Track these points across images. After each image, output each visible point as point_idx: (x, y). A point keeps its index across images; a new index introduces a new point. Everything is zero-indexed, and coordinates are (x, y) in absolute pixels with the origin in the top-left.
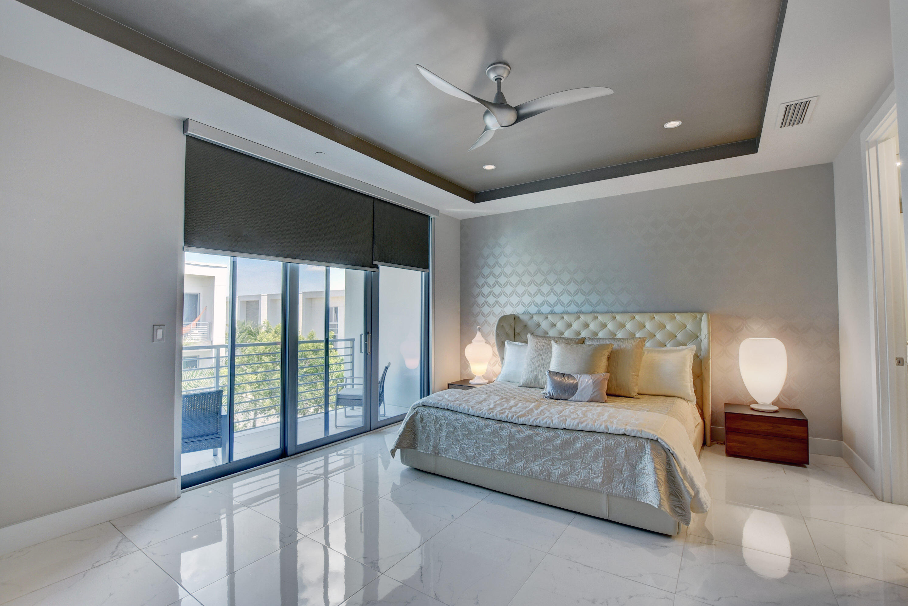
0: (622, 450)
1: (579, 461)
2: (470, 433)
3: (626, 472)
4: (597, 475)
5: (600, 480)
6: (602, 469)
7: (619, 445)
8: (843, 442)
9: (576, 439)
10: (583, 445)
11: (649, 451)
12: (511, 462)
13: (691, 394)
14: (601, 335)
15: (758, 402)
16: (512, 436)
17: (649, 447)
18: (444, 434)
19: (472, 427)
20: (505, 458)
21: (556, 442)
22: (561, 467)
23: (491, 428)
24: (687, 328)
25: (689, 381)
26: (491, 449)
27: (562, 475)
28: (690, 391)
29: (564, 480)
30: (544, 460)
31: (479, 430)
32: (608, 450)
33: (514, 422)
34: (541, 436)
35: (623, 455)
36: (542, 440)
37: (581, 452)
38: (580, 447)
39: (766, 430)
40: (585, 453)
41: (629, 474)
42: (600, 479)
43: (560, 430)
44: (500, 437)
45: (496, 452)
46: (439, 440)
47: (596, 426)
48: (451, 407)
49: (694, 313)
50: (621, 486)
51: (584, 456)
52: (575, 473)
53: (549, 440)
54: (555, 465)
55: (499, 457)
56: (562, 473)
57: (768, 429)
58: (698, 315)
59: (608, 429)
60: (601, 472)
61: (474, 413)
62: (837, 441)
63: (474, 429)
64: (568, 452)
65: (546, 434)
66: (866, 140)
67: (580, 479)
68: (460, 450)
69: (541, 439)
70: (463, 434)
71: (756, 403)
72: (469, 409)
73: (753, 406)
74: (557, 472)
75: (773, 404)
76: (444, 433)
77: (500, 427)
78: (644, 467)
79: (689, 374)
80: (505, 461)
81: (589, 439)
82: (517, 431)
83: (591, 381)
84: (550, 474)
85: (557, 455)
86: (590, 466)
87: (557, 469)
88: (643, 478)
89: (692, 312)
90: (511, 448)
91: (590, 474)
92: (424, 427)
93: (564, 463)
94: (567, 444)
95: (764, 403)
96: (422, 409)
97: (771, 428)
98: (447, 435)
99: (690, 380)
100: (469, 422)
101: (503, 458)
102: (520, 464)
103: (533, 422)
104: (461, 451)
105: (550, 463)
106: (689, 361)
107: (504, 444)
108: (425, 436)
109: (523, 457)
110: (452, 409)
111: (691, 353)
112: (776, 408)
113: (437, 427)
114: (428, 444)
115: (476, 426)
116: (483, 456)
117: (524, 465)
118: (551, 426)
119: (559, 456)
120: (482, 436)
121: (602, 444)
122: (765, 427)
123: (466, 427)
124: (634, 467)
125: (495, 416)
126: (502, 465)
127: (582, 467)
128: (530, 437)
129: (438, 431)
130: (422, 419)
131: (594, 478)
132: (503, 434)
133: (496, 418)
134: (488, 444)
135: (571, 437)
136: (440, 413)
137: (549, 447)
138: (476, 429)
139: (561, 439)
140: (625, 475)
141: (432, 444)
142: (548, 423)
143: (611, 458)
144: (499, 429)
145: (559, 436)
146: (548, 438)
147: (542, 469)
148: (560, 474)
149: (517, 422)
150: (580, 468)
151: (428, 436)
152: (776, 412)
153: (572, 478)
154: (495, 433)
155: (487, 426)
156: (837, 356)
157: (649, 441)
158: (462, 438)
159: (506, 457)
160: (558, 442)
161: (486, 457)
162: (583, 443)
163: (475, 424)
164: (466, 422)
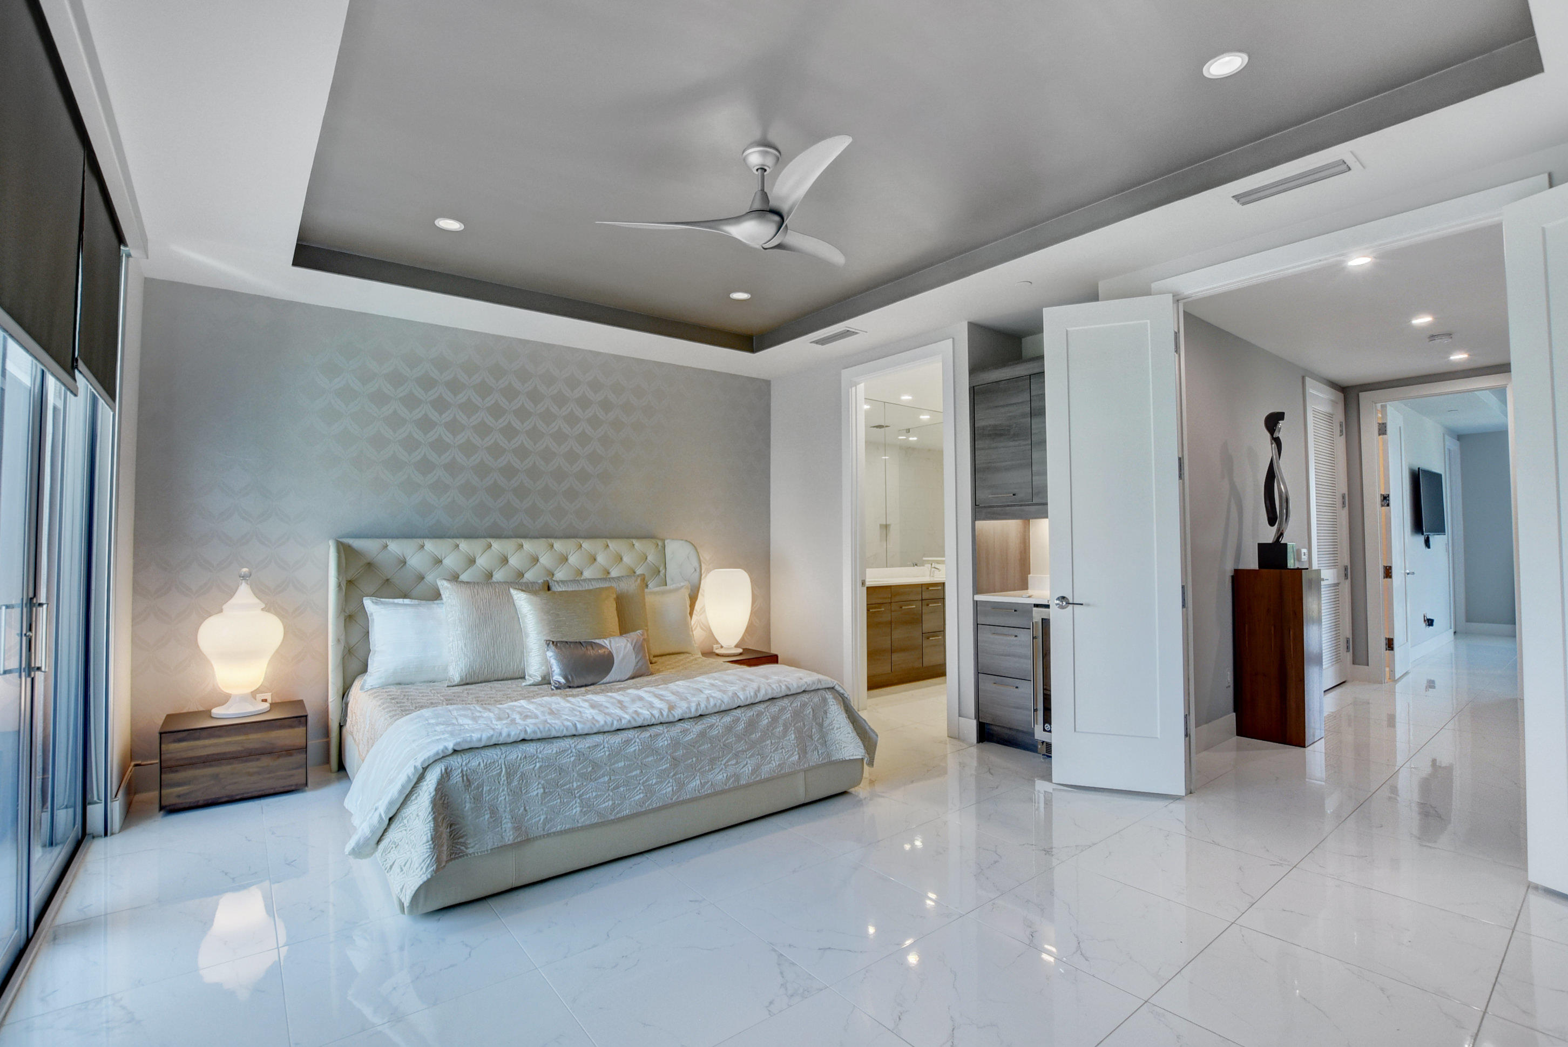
0: (809, 711)
1: (768, 742)
2: (596, 766)
3: (816, 736)
4: (791, 753)
5: (797, 757)
6: (795, 741)
7: (804, 705)
9: (760, 714)
10: (770, 720)
11: (833, 702)
12: (681, 785)
13: (694, 646)
14: (587, 574)
16: (675, 744)
17: (831, 696)
18: (535, 793)
19: (600, 754)
20: (669, 785)
21: (738, 728)
22: (749, 762)
23: (636, 744)
24: (648, 560)
26: (640, 780)
27: (754, 771)
28: (693, 642)
29: (757, 776)
30: (724, 761)
31: (615, 754)
32: (797, 714)
33: (667, 720)
34: (717, 727)
35: (811, 716)
36: (721, 732)
37: (768, 730)
38: (767, 723)
40: (773, 729)
41: (819, 736)
42: (796, 755)
43: (735, 711)
44: (655, 751)
45: (651, 782)
46: (525, 808)
47: (776, 690)
48: (534, 732)
49: (652, 540)
50: (816, 753)
51: (772, 734)
52: (766, 761)
53: (729, 729)
54: (740, 762)
55: (657, 788)
56: (753, 768)
58: (659, 543)
59: (790, 690)
60: (794, 746)
61: (591, 727)
63: (605, 757)
64: (754, 736)
65: (722, 721)
66: (852, 379)
67: (776, 767)
68: (582, 807)
69: (719, 732)
70: (578, 775)
72: (576, 724)
73: (718, 652)
74: (748, 769)
75: (737, 646)
76: (536, 791)
77: (651, 736)
78: (832, 722)
80: (671, 788)
81: (774, 708)
82: (681, 732)
83: (629, 645)
84: (737, 777)
85: (742, 746)
86: (781, 744)
87: (744, 766)
88: (833, 735)
89: (646, 539)
90: (675, 762)
91: (784, 755)
92: (477, 799)
93: (750, 754)
94: (752, 725)
96: (456, 761)
98: (544, 790)
100: (589, 747)
101: (666, 784)
102: (694, 784)
103: (697, 710)
104: (585, 809)
105: (734, 762)
106: (687, 603)
107: (665, 762)
108: (487, 817)
109: (695, 769)
110: (539, 736)
111: (687, 593)
112: (740, 651)
113: (515, 783)
114: (500, 828)
115: (606, 749)
116: (631, 798)
117: (701, 781)
118: (723, 708)
119: (744, 747)
120: (621, 764)
121: (789, 710)
123: (586, 760)
124: (821, 725)
125: (632, 721)
126: (668, 798)
127: (772, 750)
128: (703, 734)
129: (516, 794)
130: (468, 780)
131: (788, 758)
132: (660, 744)
133: (635, 724)
134: (634, 773)
135: (753, 714)
136: (515, 754)
137: (732, 739)
138: (609, 754)
139: (743, 722)
140: (816, 739)
141: (509, 825)
142: (718, 704)
143: (799, 724)
144: (649, 739)
145: (738, 719)
146: (727, 727)
147: (727, 775)
148: (752, 771)
149: (671, 719)
150: (771, 752)
151: (494, 812)
152: (741, 654)
153: (765, 771)
154: (649, 749)
155: (627, 742)
157: (827, 691)
158: (579, 784)
159: (669, 782)
160: (741, 726)
161: (637, 797)
162: (769, 717)
163: (604, 747)
164: (583, 750)
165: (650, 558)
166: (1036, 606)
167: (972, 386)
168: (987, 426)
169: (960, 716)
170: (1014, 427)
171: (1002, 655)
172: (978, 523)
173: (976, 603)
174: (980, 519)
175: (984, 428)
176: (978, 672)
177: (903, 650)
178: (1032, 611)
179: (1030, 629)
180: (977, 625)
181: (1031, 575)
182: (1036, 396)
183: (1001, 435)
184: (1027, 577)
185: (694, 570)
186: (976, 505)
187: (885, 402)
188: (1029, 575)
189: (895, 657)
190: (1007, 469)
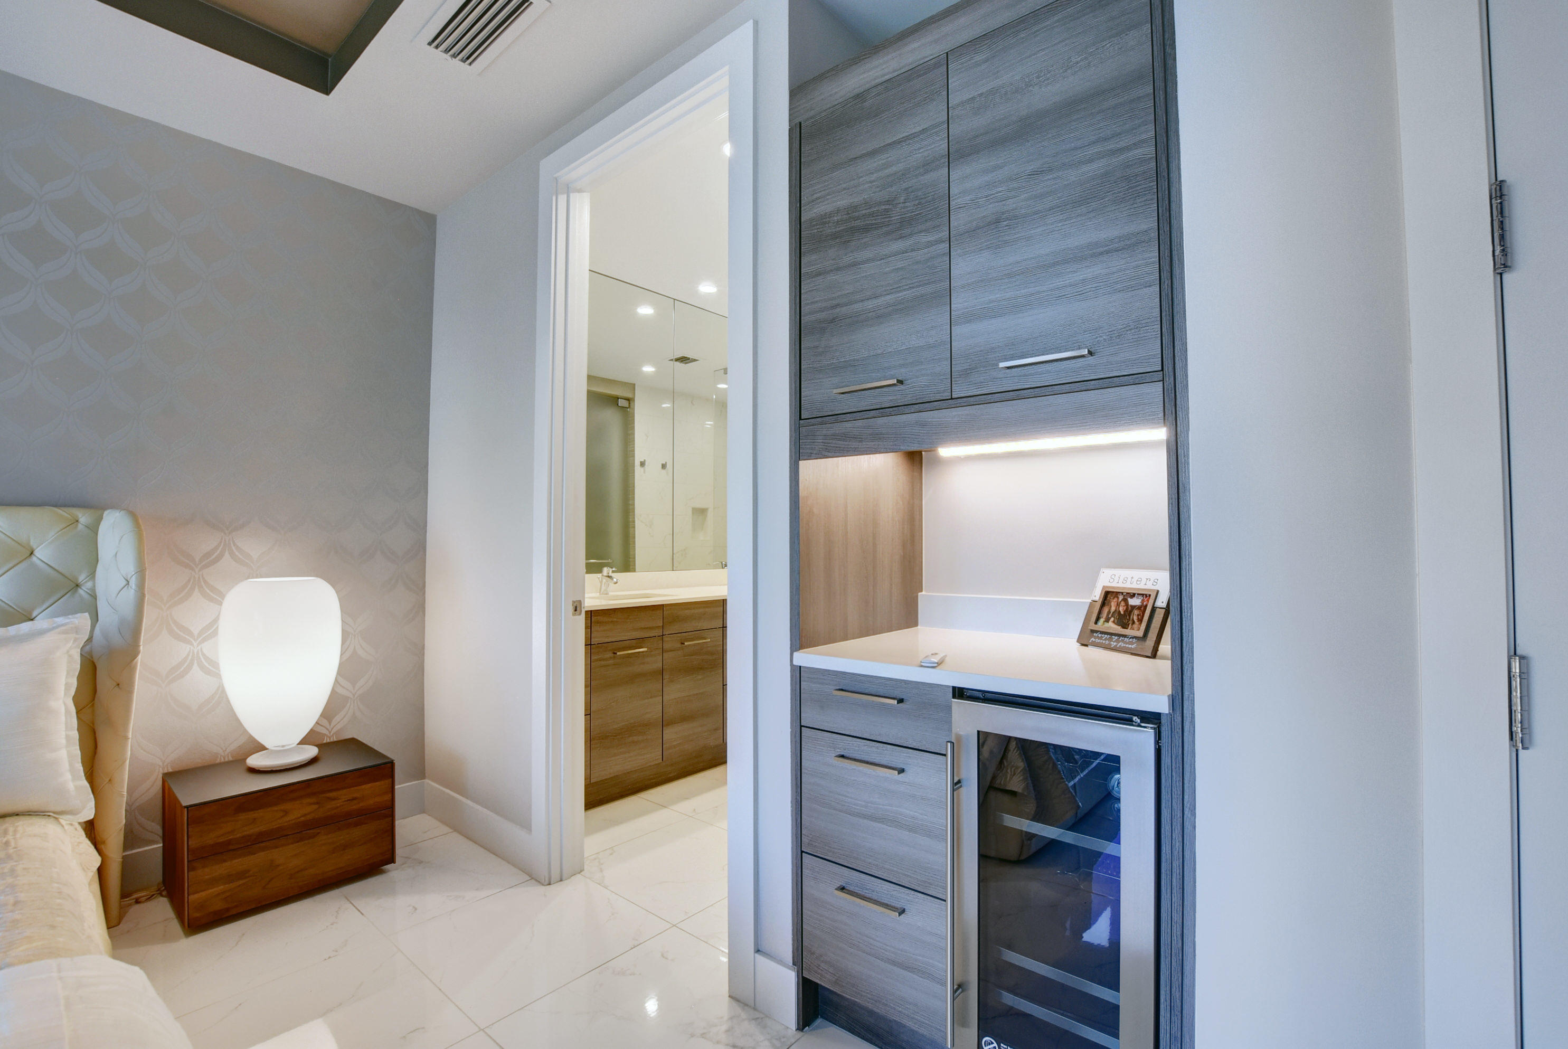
8: (426, 781)
13: (71, 786)
15: (267, 747)
24: (34, 559)
25: (64, 741)
28: (68, 776)
39: (303, 819)
49: (66, 509)
57: (305, 815)
58: (84, 518)
62: (417, 782)
66: (554, 176)
71: (262, 748)
73: (255, 761)
75: (304, 741)
79: (63, 718)
89: (56, 506)
95: (283, 746)
97: (315, 807)
99: (67, 737)
106: (65, 673)
111: (70, 644)
112: (311, 753)
122: (299, 811)
152: (313, 761)
156: (420, 608)
165: (43, 554)
166: (960, 693)
167: (797, 121)
168: (830, 215)
169: (758, 951)
170: (902, 199)
171: (865, 817)
172: (808, 467)
173: (798, 673)
174: (809, 457)
175: (823, 219)
176: (800, 852)
177: (685, 718)
178: (949, 708)
179: (945, 755)
180: (800, 729)
181: (924, 593)
182: (962, 103)
183: (866, 229)
184: (917, 596)
185: (124, 583)
186: (800, 419)
187: (674, 299)
188: (920, 594)
189: (670, 733)
190: (880, 317)
